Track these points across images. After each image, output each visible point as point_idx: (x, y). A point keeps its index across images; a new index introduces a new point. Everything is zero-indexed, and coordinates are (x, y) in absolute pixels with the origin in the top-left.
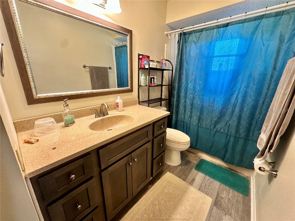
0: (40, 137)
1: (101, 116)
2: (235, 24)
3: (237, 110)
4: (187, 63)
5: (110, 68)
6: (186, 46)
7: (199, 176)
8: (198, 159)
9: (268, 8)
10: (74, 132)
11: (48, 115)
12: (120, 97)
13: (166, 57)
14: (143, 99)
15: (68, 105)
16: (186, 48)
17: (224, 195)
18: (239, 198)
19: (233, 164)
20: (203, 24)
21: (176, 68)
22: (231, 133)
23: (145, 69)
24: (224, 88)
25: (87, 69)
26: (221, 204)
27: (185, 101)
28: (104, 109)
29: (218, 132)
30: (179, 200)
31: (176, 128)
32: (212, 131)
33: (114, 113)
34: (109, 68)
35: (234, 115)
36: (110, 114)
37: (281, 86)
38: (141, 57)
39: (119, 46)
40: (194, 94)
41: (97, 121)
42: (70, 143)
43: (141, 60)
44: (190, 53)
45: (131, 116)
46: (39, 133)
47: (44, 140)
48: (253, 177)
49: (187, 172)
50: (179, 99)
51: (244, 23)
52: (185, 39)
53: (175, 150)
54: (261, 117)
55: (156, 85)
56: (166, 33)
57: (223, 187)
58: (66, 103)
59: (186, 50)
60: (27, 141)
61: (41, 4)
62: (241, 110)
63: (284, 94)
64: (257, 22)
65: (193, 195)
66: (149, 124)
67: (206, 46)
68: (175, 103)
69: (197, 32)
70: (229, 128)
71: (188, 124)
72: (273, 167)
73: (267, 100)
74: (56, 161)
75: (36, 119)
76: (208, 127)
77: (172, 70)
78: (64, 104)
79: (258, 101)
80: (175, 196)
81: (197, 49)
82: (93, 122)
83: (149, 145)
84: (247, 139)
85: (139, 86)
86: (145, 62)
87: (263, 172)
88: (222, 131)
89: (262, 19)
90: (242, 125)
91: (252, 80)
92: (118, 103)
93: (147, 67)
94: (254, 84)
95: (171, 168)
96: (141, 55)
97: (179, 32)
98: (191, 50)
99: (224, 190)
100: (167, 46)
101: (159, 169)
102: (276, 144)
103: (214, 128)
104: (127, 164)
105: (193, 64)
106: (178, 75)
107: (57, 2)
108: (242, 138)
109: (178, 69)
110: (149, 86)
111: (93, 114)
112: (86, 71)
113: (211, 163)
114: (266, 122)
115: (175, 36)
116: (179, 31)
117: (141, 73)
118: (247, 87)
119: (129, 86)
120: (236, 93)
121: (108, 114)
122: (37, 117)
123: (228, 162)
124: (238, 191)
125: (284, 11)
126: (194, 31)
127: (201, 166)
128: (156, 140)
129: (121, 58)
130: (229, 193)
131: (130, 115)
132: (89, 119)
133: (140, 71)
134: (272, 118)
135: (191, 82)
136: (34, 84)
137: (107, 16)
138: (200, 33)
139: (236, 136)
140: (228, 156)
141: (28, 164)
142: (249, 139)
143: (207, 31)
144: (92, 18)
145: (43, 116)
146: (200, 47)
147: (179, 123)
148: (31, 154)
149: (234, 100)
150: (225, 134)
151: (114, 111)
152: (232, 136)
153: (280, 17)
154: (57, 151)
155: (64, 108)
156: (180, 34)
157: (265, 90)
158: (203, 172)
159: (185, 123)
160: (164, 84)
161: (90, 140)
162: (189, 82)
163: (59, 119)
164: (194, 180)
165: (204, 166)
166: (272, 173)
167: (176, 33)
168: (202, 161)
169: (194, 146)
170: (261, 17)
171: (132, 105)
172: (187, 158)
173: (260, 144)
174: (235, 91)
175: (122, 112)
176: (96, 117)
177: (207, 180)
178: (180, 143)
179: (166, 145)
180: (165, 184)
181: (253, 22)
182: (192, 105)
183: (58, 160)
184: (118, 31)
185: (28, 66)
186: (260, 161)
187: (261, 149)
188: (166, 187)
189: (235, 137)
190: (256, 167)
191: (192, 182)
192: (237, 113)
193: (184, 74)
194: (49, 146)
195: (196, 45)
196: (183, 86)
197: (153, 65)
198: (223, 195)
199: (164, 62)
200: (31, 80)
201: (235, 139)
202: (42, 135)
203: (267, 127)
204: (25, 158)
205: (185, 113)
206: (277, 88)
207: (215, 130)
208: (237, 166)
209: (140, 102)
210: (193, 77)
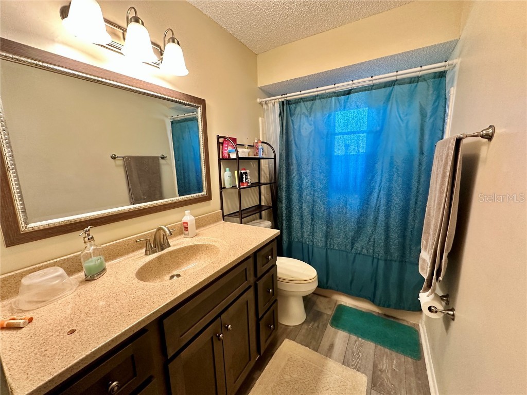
0: (35, 311)
1: (157, 250)
2: (360, 91)
3: (382, 216)
4: (296, 146)
5: (163, 158)
6: (292, 120)
7: (340, 338)
8: (333, 306)
9: (399, 73)
10: (108, 290)
11: (49, 262)
12: (189, 211)
13: (263, 137)
14: (229, 210)
15: (92, 238)
16: (293, 124)
17: (384, 365)
18: (408, 366)
19: (389, 306)
20: (315, 90)
21: (281, 155)
22: (379, 255)
23: (229, 159)
24: (358, 184)
25: (120, 162)
26: (382, 384)
27: (301, 208)
28: (162, 236)
29: (359, 254)
30: (311, 391)
31: (290, 255)
32: (350, 255)
33: (180, 241)
34: (161, 157)
35: (378, 224)
36: (174, 245)
37: (435, 179)
38: (221, 140)
39: (178, 119)
40: (314, 195)
41: (149, 262)
42: (104, 314)
43: (223, 146)
44: (299, 131)
45: (214, 244)
46: (30, 302)
47: (44, 317)
48: (421, 323)
49: (318, 334)
50: (290, 205)
51: (372, 89)
52: (290, 111)
53: (294, 296)
54: (417, 224)
55: (250, 184)
56: (259, 100)
57: (381, 349)
58: (89, 235)
59: (294, 127)
60: (7, 325)
61: (44, 64)
62: (388, 217)
63: (441, 193)
64: (388, 89)
65: (334, 375)
66: (248, 256)
67: (323, 121)
68: (284, 212)
69: (307, 101)
70: (374, 246)
71: (309, 246)
72: (448, 303)
73: (420, 198)
74: (81, 358)
75: (22, 275)
76: (343, 248)
77: (275, 159)
78: (84, 238)
79: (409, 199)
80: (304, 386)
81: (311, 125)
82: (142, 265)
83: (250, 295)
84: (403, 260)
85: (221, 188)
86: (230, 148)
87: (435, 314)
88: (365, 251)
89: (394, 85)
90: (392, 239)
91: (394, 170)
92: (187, 223)
93: (233, 156)
94: (398, 175)
95: (291, 331)
96: (222, 137)
97: (280, 100)
98: (301, 127)
99: (383, 356)
100: (262, 120)
101: (270, 336)
102: (444, 267)
103: (352, 248)
104: (215, 338)
105: (306, 148)
106: (284, 166)
107: (75, 61)
108: (395, 261)
109: (284, 157)
110: (240, 189)
111: (140, 248)
112: (117, 166)
113: (356, 309)
114: (425, 233)
115: (274, 105)
116: (280, 98)
117: (223, 166)
118: (390, 180)
119: (205, 191)
120: (377, 190)
121: (170, 246)
122: (26, 269)
123: (381, 305)
124: (404, 352)
125: (419, 77)
126: (302, 98)
127: (340, 317)
128: (260, 284)
129: (183, 139)
130: (392, 359)
131: (211, 243)
132: (133, 259)
133: (221, 163)
134: (432, 226)
135: (306, 176)
136: (23, 204)
137: (163, 79)
138: (312, 102)
139: (387, 257)
140: (379, 293)
141: (16, 377)
142: (405, 262)
143: (322, 100)
144: (137, 83)
145: (37, 266)
146: (314, 123)
147: (294, 245)
148: (20, 354)
149: (375, 201)
150: (370, 256)
151: (179, 237)
152: (381, 259)
153: (416, 84)
154: (78, 337)
155: (84, 245)
156: (281, 103)
157: (414, 183)
158: (344, 328)
159: (304, 244)
160: (262, 181)
161: (144, 304)
162: (303, 176)
163: (72, 266)
164: (332, 346)
165: (346, 318)
166: (447, 313)
167: (276, 101)
168: (341, 309)
169: (325, 284)
170: (392, 84)
171: (210, 224)
172: (315, 308)
173: (423, 269)
174: (374, 187)
175: (194, 238)
176: (146, 254)
177: (353, 342)
178: (302, 282)
179: (277, 289)
180: (283, 365)
181: (383, 89)
182: (312, 212)
183: (84, 356)
184: (182, 101)
185: (11, 172)
186: (428, 296)
187: (426, 278)
188: (286, 370)
189: (386, 260)
190: (425, 308)
191: (329, 353)
192: (382, 221)
193: (294, 165)
194: (59, 327)
195: (308, 119)
196: (295, 183)
197: (243, 152)
198: (383, 367)
199: (260, 146)
200: (17, 196)
201: (386, 264)
202: (39, 305)
203: (427, 241)
204: (7, 364)
205: (302, 228)
206: (430, 180)
207: (353, 251)
208: (395, 308)
209: (225, 216)
210: (310, 169)
